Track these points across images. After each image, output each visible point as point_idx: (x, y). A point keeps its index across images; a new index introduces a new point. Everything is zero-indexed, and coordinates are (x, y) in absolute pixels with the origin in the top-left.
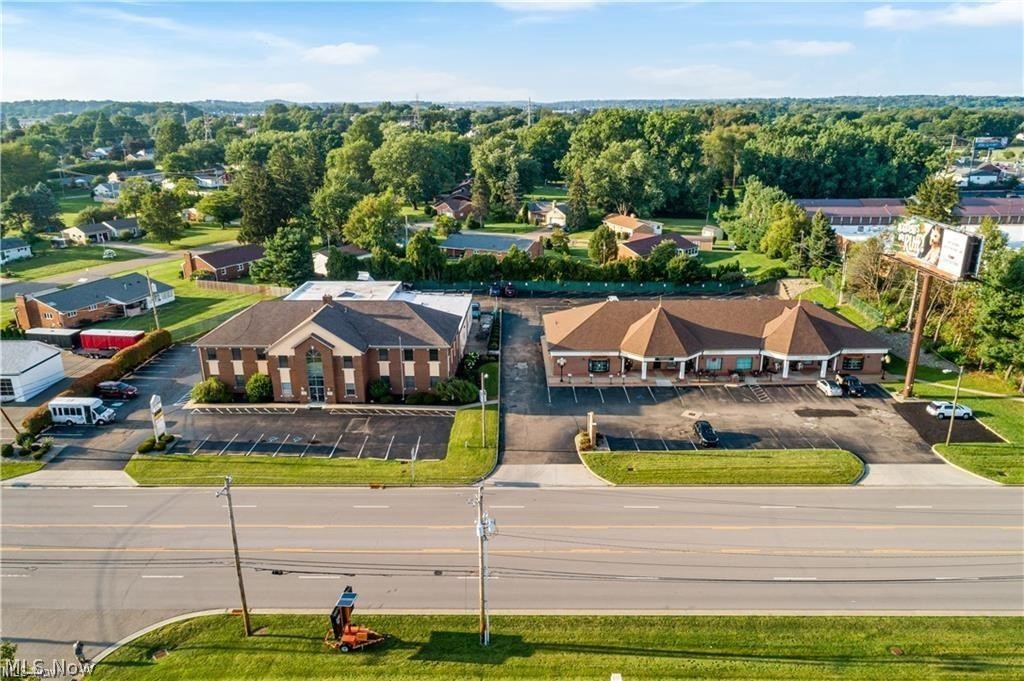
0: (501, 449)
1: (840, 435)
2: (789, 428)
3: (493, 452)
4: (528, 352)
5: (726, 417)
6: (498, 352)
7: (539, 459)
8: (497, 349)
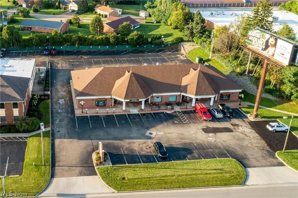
0: (53, 165)
1: (227, 146)
2: (201, 142)
3: (48, 168)
4: (64, 91)
5: (168, 135)
6: (49, 93)
7: (74, 172)
8: (49, 91)
